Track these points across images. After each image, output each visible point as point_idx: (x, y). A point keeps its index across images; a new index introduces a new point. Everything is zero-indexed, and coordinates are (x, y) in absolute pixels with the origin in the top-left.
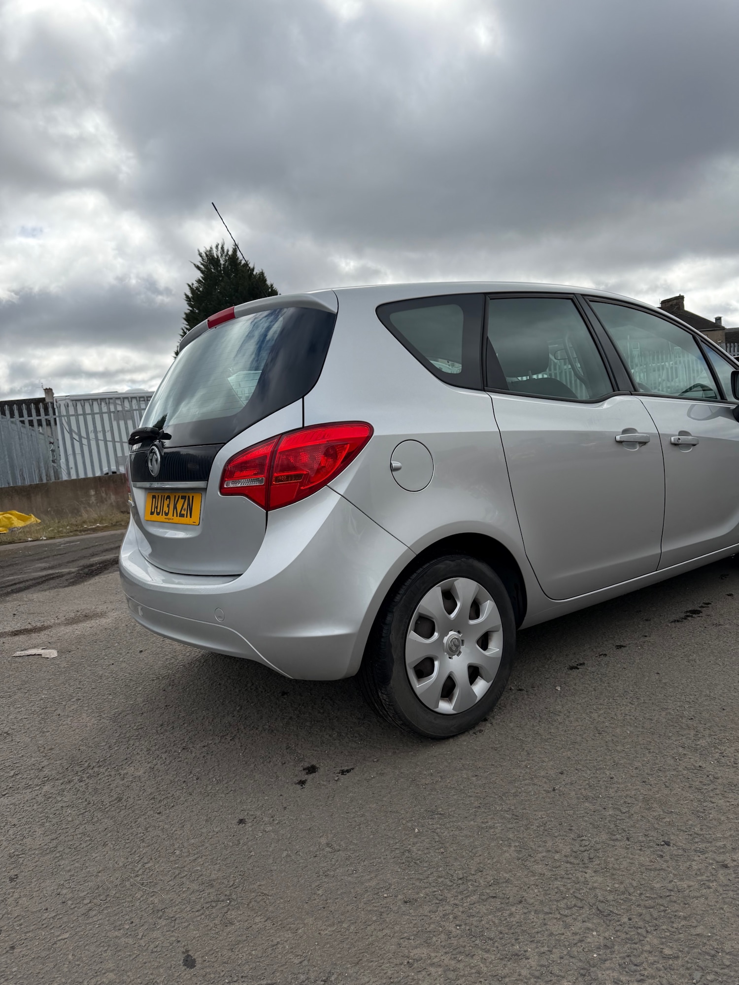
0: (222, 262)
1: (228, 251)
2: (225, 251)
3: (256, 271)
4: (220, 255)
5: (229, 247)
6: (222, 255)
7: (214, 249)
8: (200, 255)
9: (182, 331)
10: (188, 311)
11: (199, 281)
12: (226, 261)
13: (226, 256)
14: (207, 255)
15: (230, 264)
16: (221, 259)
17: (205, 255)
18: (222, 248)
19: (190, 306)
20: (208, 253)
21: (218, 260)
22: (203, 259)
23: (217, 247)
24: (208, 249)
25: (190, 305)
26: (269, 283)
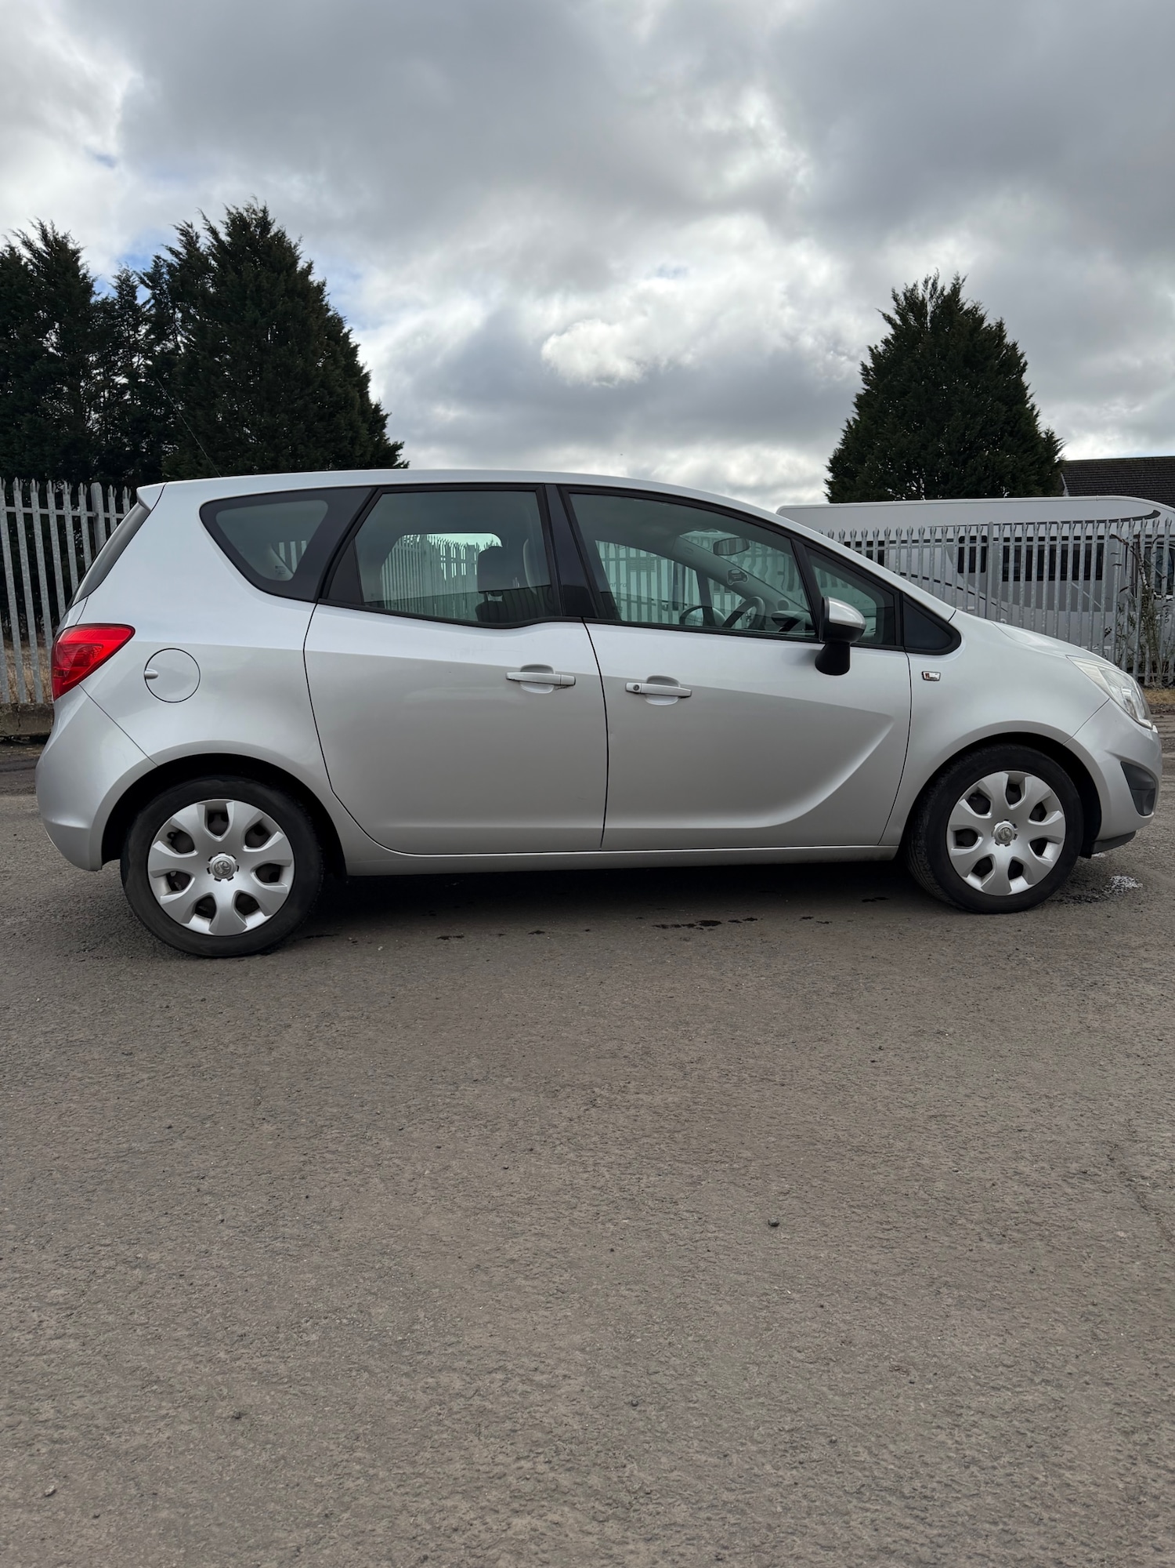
0: (930, 308)
1: (943, 289)
2: (939, 288)
3: (990, 321)
4: (927, 296)
5: (946, 284)
6: (932, 296)
7: (921, 287)
8: (895, 298)
9: (846, 424)
10: (862, 392)
11: (886, 342)
12: (937, 306)
13: (938, 298)
14: (906, 298)
15: (942, 312)
16: (928, 304)
17: (902, 298)
18: (934, 285)
19: (865, 383)
20: (908, 294)
21: (923, 304)
22: (898, 304)
23: (926, 282)
24: (911, 286)
25: (866, 381)
26: (1009, 340)
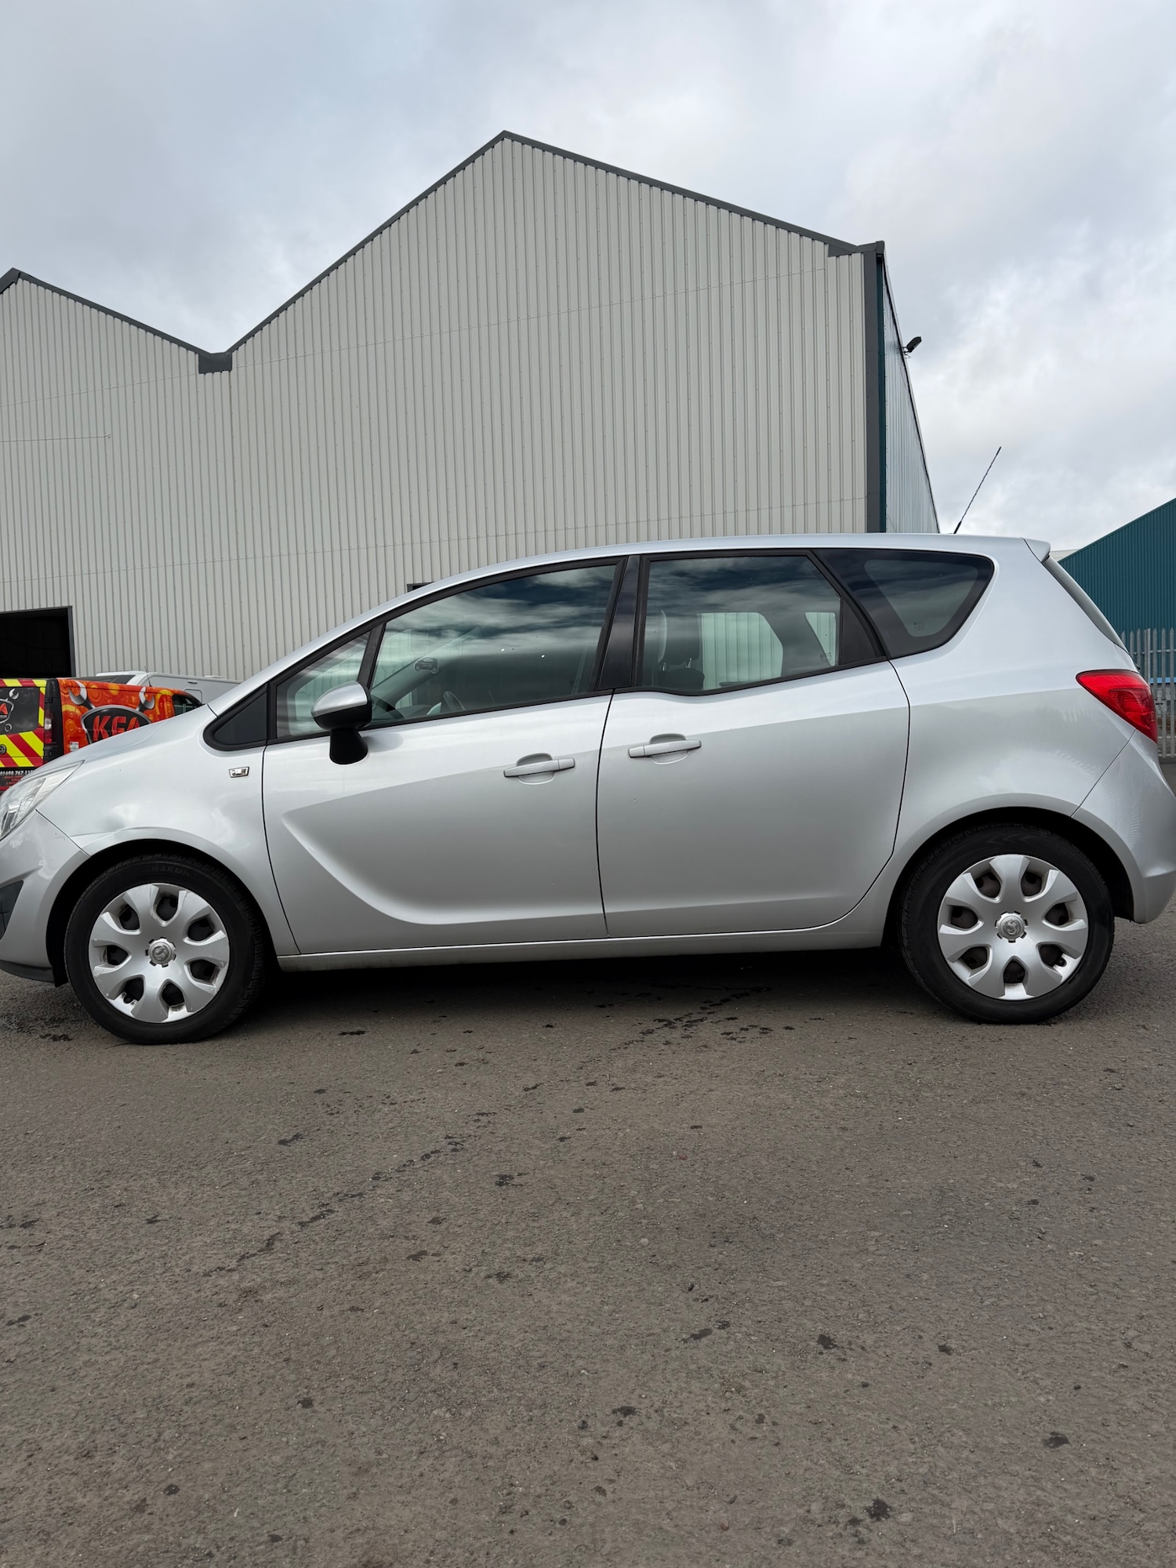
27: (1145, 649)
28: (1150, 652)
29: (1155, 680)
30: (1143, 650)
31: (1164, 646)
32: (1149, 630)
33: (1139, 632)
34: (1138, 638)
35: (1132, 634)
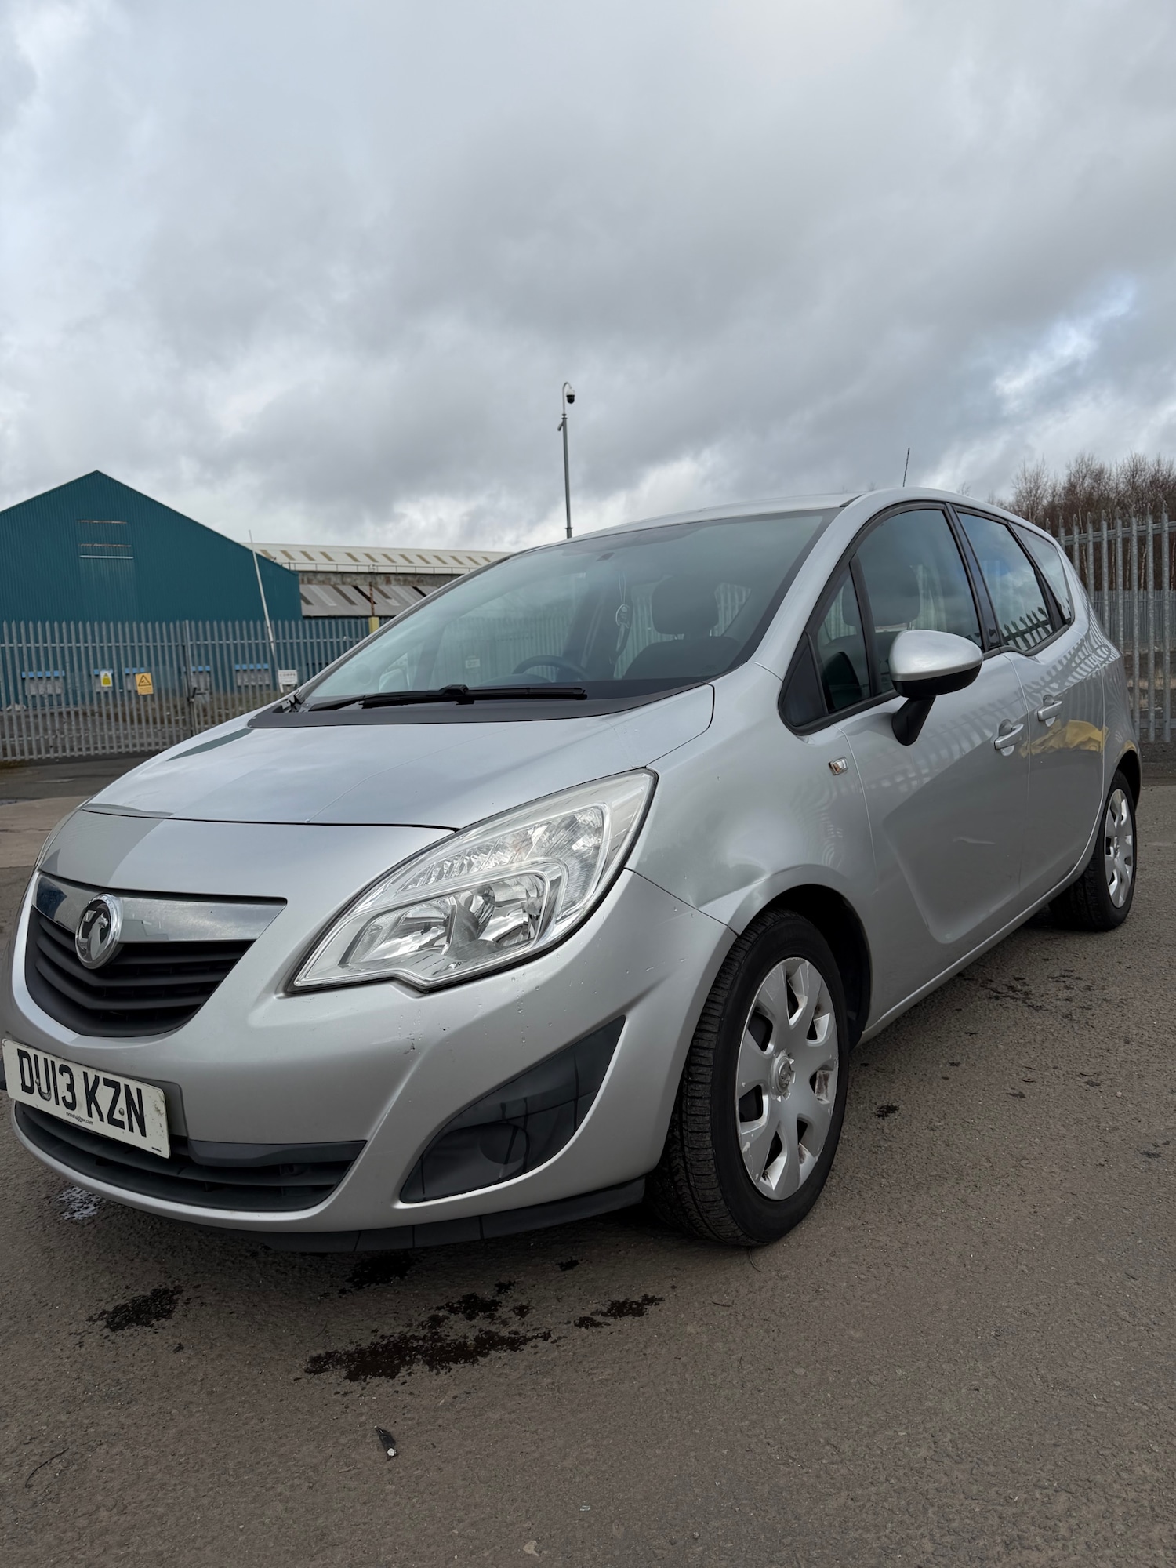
27: (185, 640)
28: (190, 643)
29: (197, 668)
30: (183, 641)
31: (202, 638)
32: (187, 622)
33: (178, 624)
34: (178, 630)
35: (171, 625)
